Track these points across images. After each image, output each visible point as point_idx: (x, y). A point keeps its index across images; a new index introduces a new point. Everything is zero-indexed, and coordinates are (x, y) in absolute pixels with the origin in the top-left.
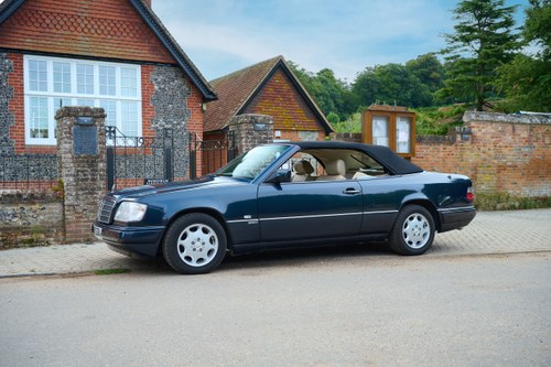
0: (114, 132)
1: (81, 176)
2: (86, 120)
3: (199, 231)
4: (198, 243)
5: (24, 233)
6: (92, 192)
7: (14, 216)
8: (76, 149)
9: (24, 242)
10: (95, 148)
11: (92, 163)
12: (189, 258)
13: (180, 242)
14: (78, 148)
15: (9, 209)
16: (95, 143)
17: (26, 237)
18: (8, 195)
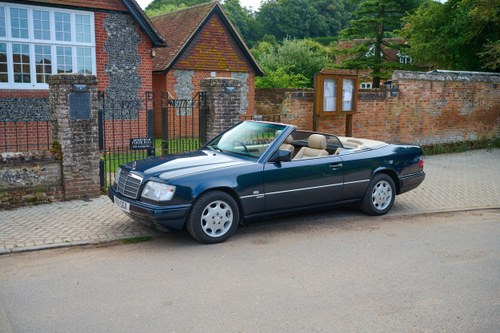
0: (103, 96)
1: (77, 139)
2: (81, 87)
3: (218, 207)
4: (217, 217)
5: (27, 193)
6: (87, 153)
7: (18, 177)
8: (72, 114)
9: (28, 201)
10: (89, 113)
11: (87, 127)
12: (209, 230)
13: (203, 217)
14: (74, 113)
15: (13, 172)
16: (89, 109)
17: (30, 196)
18: (12, 159)
